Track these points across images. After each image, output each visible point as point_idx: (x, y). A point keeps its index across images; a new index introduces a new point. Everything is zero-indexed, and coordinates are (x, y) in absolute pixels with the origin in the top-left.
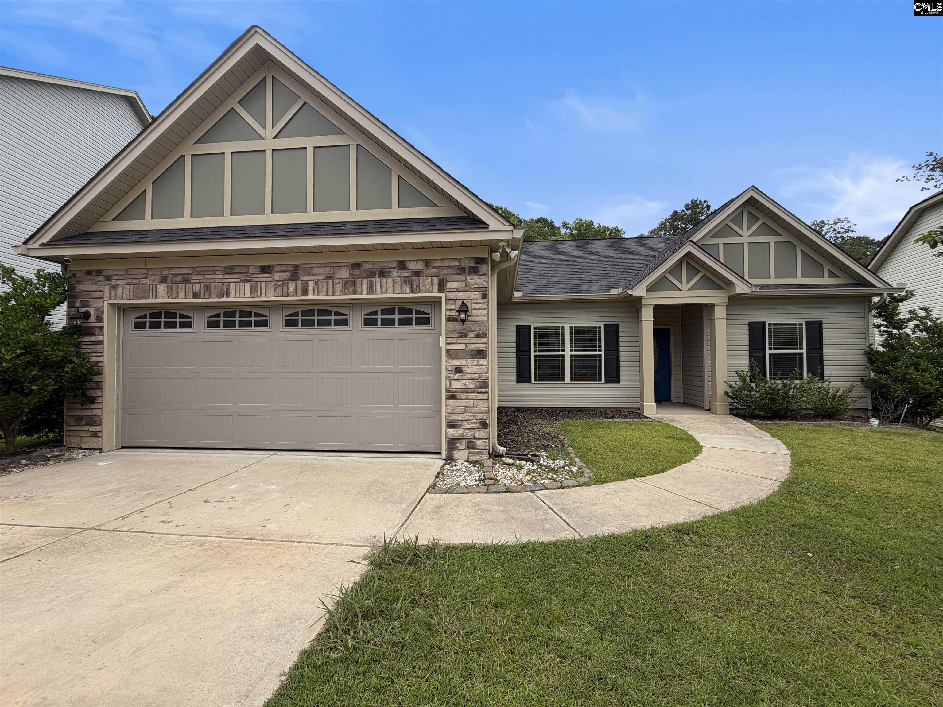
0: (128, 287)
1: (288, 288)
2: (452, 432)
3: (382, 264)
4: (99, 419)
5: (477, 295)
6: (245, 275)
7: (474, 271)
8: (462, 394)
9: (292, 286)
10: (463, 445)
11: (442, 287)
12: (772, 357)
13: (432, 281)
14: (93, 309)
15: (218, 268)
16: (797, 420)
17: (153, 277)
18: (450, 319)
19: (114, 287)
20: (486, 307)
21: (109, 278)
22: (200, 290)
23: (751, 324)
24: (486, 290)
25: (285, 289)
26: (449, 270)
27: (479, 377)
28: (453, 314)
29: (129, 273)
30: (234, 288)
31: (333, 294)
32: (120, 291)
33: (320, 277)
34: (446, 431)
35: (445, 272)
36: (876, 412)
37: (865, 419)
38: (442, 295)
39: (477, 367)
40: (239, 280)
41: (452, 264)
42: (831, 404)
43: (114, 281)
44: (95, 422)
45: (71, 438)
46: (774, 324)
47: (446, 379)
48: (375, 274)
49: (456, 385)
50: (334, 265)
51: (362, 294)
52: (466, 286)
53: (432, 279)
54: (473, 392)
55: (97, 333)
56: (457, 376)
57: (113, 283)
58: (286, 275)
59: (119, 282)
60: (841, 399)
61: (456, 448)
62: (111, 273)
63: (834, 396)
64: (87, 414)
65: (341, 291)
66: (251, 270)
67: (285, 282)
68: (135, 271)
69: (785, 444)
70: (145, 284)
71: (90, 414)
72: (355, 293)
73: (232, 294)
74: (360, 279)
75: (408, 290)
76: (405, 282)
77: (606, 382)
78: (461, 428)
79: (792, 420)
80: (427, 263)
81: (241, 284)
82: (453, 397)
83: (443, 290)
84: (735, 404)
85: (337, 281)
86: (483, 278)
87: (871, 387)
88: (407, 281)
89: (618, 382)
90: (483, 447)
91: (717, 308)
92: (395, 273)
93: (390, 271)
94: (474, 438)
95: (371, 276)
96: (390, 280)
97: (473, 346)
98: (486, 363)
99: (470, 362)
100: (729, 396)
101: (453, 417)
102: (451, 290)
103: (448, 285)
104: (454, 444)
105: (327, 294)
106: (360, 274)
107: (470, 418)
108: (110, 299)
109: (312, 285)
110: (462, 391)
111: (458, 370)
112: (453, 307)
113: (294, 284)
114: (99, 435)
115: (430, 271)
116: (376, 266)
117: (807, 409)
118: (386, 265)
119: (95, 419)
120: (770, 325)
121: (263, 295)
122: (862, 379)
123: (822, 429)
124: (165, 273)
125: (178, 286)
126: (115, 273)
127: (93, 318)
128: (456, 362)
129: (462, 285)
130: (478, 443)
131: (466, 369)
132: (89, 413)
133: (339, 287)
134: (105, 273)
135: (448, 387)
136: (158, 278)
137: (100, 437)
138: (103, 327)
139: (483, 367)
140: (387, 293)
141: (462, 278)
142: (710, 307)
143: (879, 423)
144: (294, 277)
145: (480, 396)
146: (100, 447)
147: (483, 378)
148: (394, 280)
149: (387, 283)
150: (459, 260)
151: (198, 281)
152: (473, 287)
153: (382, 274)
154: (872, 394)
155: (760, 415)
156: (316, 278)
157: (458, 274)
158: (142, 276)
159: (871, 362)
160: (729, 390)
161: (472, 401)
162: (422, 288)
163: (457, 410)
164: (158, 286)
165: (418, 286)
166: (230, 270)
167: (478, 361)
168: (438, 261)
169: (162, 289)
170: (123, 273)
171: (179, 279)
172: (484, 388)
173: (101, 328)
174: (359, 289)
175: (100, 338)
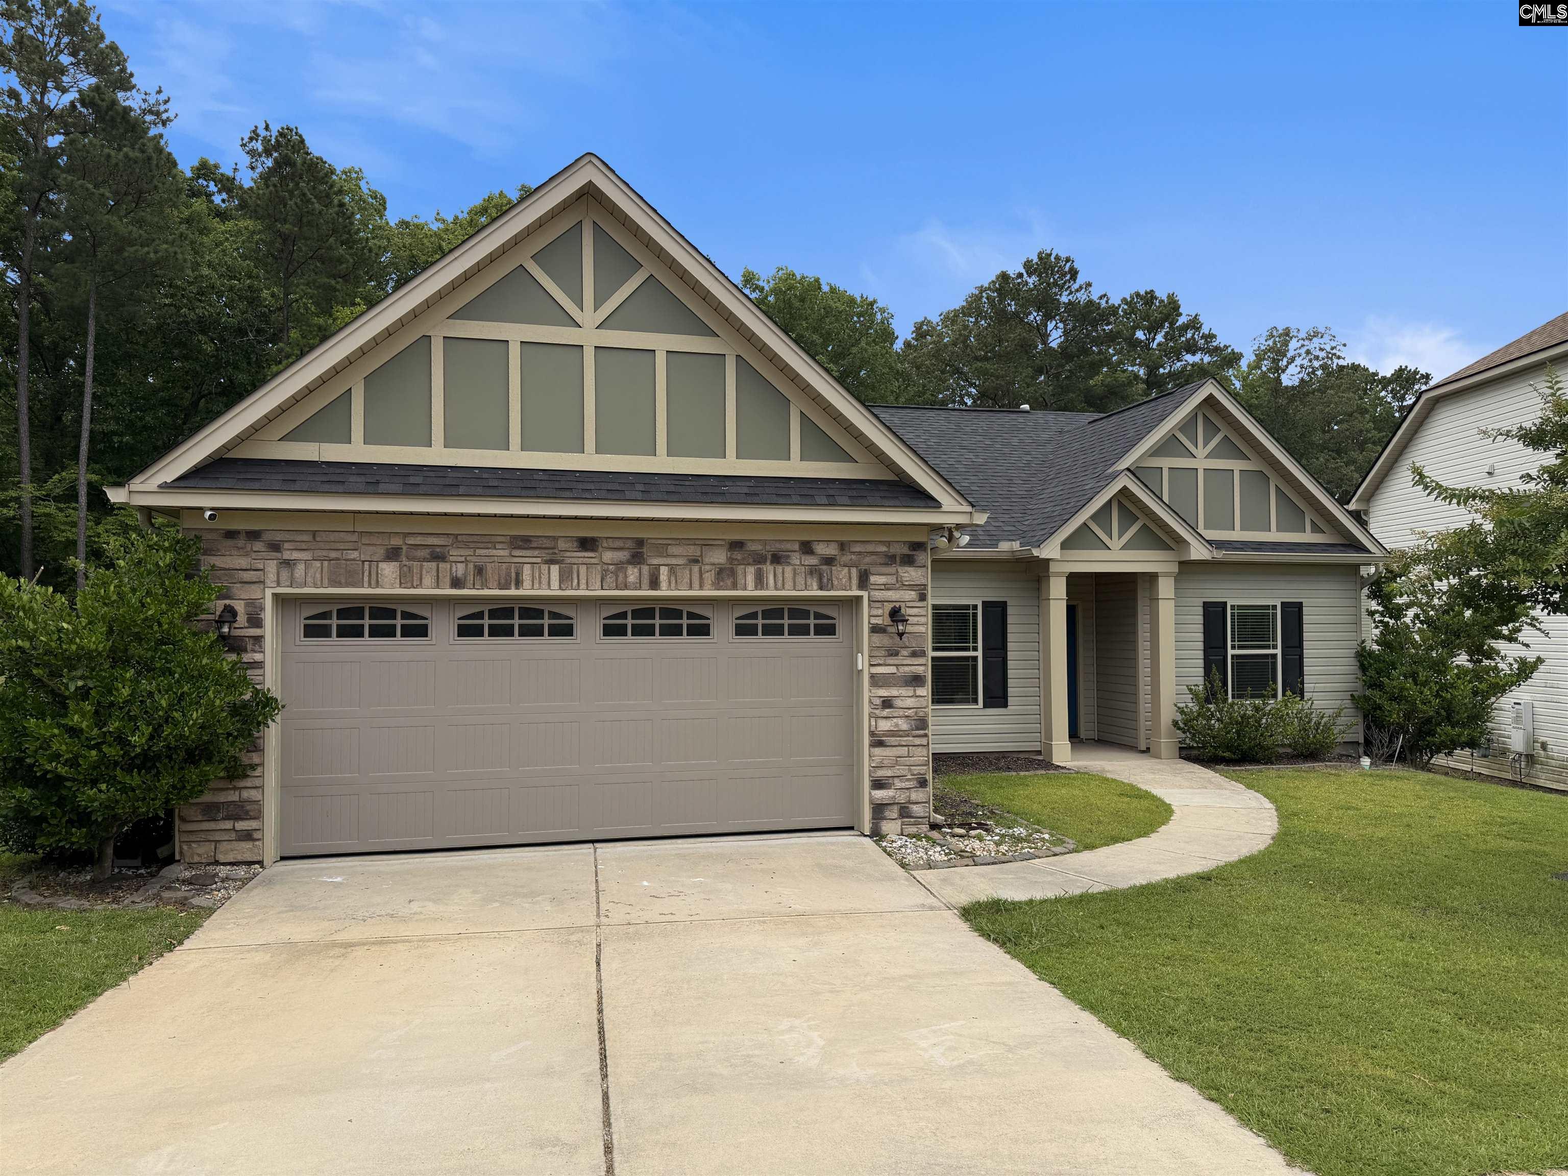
0: (318, 564)
1: (626, 577)
2: (879, 794)
3: (778, 545)
4: (256, 807)
5: (913, 595)
6: (551, 551)
7: (908, 561)
8: (893, 739)
9: (632, 574)
10: (893, 813)
11: (863, 582)
12: (1235, 661)
13: (850, 573)
14: (242, 602)
15: (500, 539)
16: (1272, 763)
17: (371, 548)
18: (875, 629)
19: (288, 564)
20: (924, 613)
21: (275, 547)
22: (465, 575)
23: (1206, 605)
24: (925, 589)
25: (621, 579)
26: (874, 557)
27: (916, 713)
28: (880, 622)
29: (318, 539)
30: (529, 572)
31: (701, 587)
32: (300, 569)
33: (680, 561)
34: (870, 793)
35: (868, 559)
36: (1368, 747)
37: (1354, 758)
38: (864, 594)
39: (913, 699)
40: (539, 560)
41: (879, 550)
42: (1314, 737)
43: (288, 552)
44: (247, 812)
45: (194, 845)
46: (1238, 606)
47: (870, 717)
48: (766, 559)
49: (884, 725)
50: (702, 542)
51: (745, 589)
52: (897, 581)
53: (849, 570)
54: (908, 736)
55: (249, 647)
56: (886, 712)
57: (287, 555)
58: (623, 555)
59: (296, 555)
60: (1327, 728)
61: (885, 818)
62: (279, 537)
63: (1318, 724)
64: (230, 799)
65: (713, 584)
66: (562, 545)
67: (620, 566)
68: (332, 537)
69: (1265, 796)
70: (354, 560)
71: (236, 798)
72: (734, 587)
73: (527, 583)
74: (743, 567)
75: (815, 587)
76: (811, 573)
77: (986, 706)
78: (890, 788)
79: (1266, 764)
80: (843, 546)
81: (545, 567)
82: (880, 744)
83: (866, 586)
84: (1188, 741)
85: (708, 567)
86: (920, 572)
87: (1362, 708)
88: (812, 571)
89: (1005, 705)
90: (922, 815)
91: (1161, 580)
92: (796, 559)
93: (788, 557)
94: (910, 802)
95: (760, 563)
96: (788, 570)
97: (907, 669)
98: (925, 694)
99: (904, 691)
100: (1179, 728)
101: (880, 773)
102: (877, 587)
103: (873, 579)
104: (882, 812)
105: (691, 588)
106: (743, 559)
107: (904, 773)
108: (279, 585)
109: (666, 573)
110: (892, 733)
111: (887, 703)
112: (880, 612)
113: (636, 570)
114: (256, 835)
115: (846, 558)
116: (768, 548)
117: (1283, 746)
118: (783, 546)
119: (248, 808)
120: (1233, 607)
121: (583, 586)
122: (1352, 695)
123: (1304, 775)
124: (396, 542)
125: (422, 566)
126: (287, 536)
127: (242, 619)
128: (883, 692)
129: (891, 580)
130: (915, 808)
131: (898, 703)
132: (233, 797)
133: (709, 577)
134: (267, 537)
135: (873, 729)
136: (381, 552)
137: (258, 840)
138: (262, 637)
139: (921, 699)
140: (783, 588)
141: (892, 570)
142: (1152, 578)
143: (1371, 764)
144: (637, 558)
145: (918, 741)
146: (259, 858)
147: (921, 714)
148: (795, 570)
149: (783, 573)
150: (888, 544)
151: (463, 559)
152: (906, 583)
153: (777, 559)
154: (1365, 717)
155: (1224, 757)
156: (674, 561)
157: (886, 564)
158: (347, 546)
159: (1363, 668)
160: (1179, 717)
161: (906, 748)
162: (836, 583)
163: (885, 762)
164: (382, 565)
165: (830, 579)
166: (523, 542)
167: (915, 691)
168: (859, 544)
169: (389, 570)
170: (305, 538)
171: (424, 553)
172: (922, 729)
173: (259, 639)
174: (741, 581)
175: (258, 657)
